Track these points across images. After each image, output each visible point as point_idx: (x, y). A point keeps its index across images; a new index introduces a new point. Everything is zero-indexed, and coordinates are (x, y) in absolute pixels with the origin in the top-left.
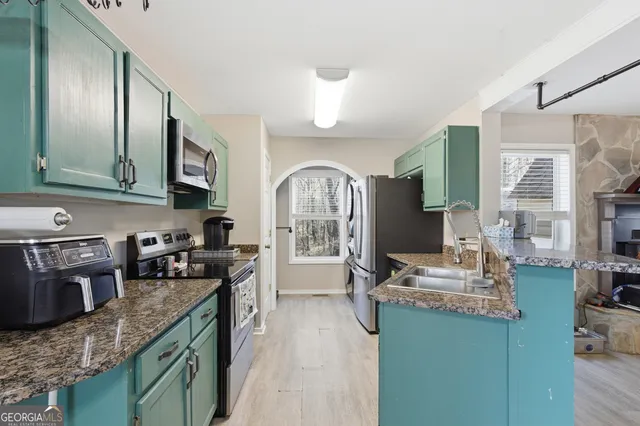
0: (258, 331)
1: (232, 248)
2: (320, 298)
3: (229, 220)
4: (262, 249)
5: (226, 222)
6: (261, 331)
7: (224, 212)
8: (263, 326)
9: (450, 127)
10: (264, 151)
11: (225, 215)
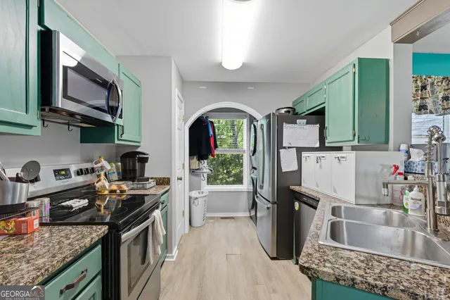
0: (169, 257)
1: (147, 179)
2: (228, 220)
3: (145, 154)
4: (174, 181)
5: (141, 156)
6: (173, 257)
7: (138, 147)
8: (175, 252)
9: (360, 59)
10: (176, 92)
11: (138, 150)
